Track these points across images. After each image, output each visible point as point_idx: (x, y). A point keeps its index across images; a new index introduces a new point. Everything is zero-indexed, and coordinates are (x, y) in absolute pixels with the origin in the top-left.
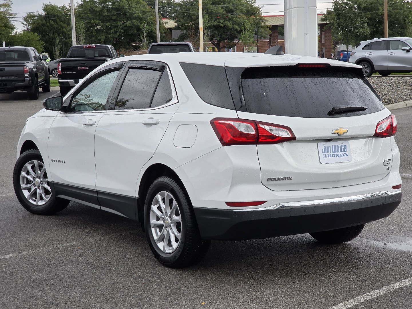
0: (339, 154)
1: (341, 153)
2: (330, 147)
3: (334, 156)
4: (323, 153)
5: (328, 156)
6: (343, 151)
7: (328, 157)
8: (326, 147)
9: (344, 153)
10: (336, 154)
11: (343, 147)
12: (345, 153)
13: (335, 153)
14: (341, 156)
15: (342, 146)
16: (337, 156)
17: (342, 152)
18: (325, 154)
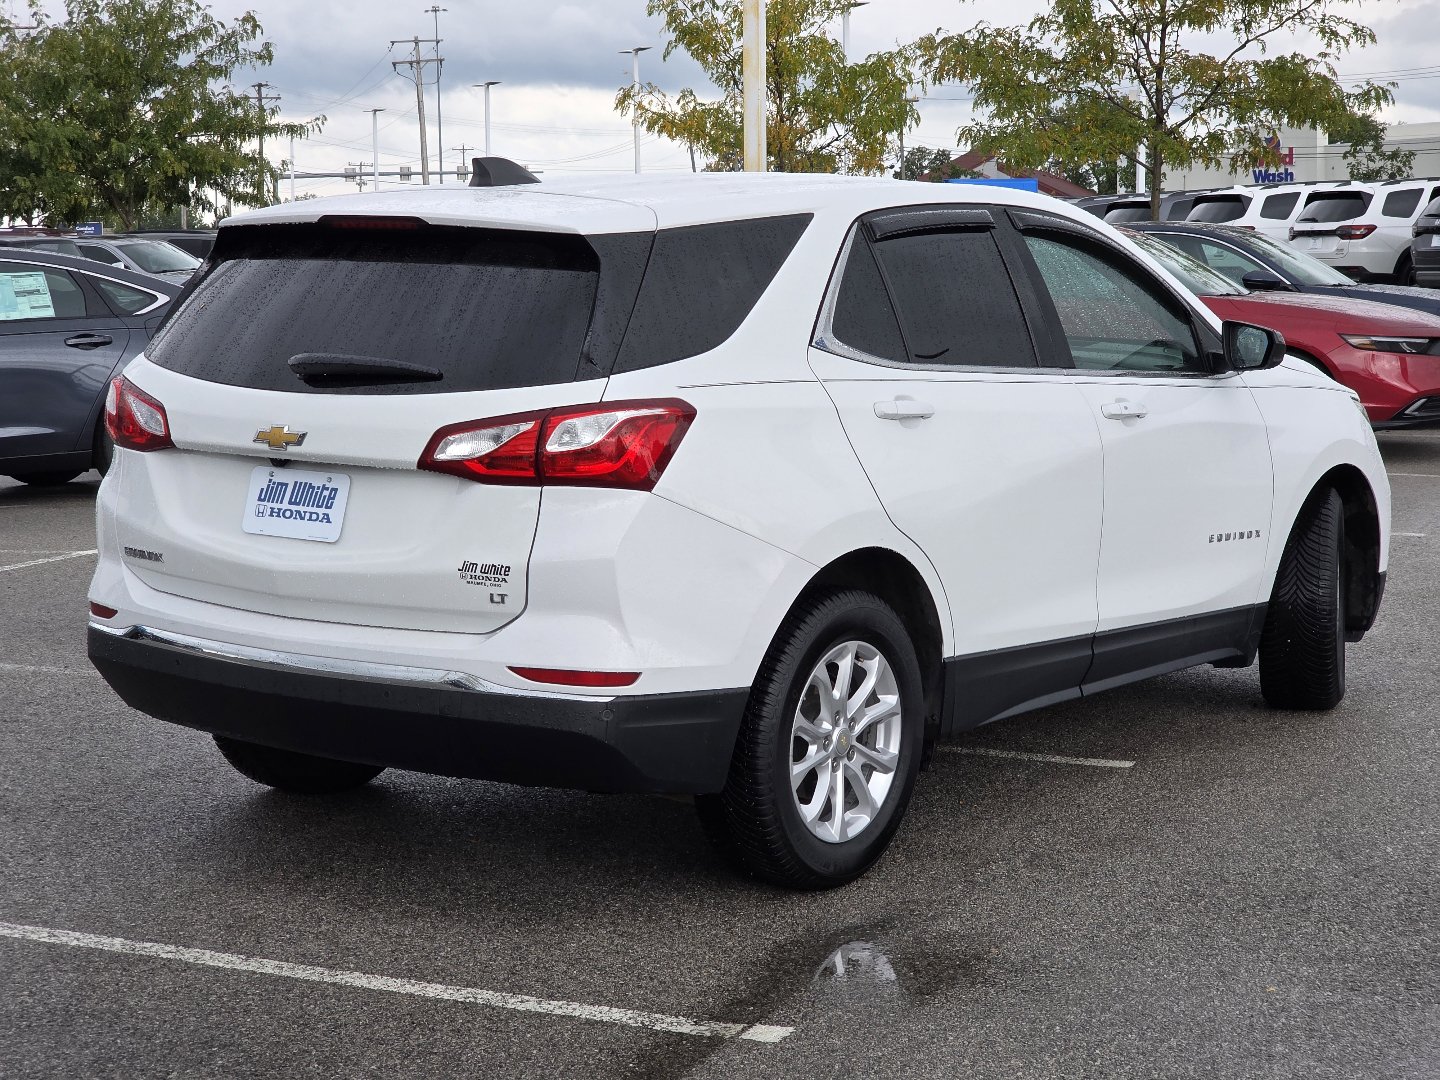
0: (305, 512)
1: (315, 509)
2: (287, 485)
3: (288, 514)
4: (260, 499)
5: (272, 512)
6: (321, 507)
7: (271, 515)
8: (274, 483)
9: (321, 511)
10: (298, 512)
11: (326, 493)
12: (327, 511)
13: (294, 508)
14: (310, 519)
15: (325, 488)
16: (295, 518)
17: (318, 506)
18: (265, 503)
